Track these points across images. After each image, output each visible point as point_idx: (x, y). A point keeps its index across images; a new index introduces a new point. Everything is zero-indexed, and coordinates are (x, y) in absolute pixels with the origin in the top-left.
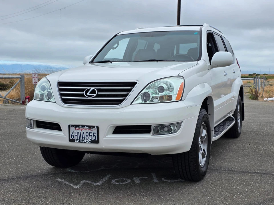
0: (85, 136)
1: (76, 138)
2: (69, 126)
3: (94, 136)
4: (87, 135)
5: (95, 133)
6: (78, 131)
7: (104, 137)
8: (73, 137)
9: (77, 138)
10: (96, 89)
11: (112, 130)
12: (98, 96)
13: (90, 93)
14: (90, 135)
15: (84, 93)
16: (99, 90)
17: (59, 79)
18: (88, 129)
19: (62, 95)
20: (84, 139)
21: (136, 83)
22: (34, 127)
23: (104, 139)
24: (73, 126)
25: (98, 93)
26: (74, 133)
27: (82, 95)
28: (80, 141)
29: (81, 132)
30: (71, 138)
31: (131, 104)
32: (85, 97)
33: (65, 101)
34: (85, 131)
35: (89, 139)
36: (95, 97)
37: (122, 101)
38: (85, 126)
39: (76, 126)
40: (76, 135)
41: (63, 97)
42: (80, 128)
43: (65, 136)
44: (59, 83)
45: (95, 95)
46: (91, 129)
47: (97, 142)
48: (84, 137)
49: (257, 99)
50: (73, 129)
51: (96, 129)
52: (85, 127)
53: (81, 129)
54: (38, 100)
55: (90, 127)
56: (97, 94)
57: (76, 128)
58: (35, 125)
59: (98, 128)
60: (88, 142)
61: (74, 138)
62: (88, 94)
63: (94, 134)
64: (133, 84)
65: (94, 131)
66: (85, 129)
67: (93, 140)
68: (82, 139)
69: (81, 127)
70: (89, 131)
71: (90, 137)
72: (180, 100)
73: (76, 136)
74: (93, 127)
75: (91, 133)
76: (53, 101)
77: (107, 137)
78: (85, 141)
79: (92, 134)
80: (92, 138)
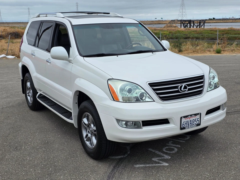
0: (192, 122)
3: (198, 120)
4: (193, 121)
5: (199, 118)
14: (195, 121)
26: (184, 122)
34: (192, 119)
35: (194, 124)
43: (177, 127)
46: (196, 116)
48: (191, 123)
50: (183, 120)
55: (196, 115)
61: (184, 127)
62: (182, 89)
65: (198, 117)
67: (197, 124)
69: (190, 116)
70: (194, 118)
71: (195, 123)
73: (186, 124)
74: (198, 114)
78: (192, 126)
79: (196, 120)
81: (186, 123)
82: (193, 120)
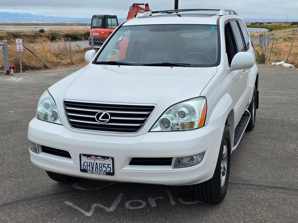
0: (99, 167)
1: (88, 169)
2: (80, 155)
3: (108, 167)
4: (101, 166)
5: (110, 164)
6: (91, 161)
7: (119, 170)
8: (84, 167)
9: (90, 169)
10: (109, 113)
11: (129, 161)
12: (111, 121)
13: (102, 118)
14: (104, 167)
15: (95, 117)
16: (112, 115)
17: (65, 98)
18: (101, 160)
19: (69, 117)
20: (98, 170)
21: (154, 107)
22: (39, 152)
23: (120, 171)
24: (85, 155)
25: (112, 118)
26: (86, 163)
27: (93, 120)
28: (93, 172)
29: (94, 163)
30: (82, 168)
31: (148, 132)
32: (96, 121)
33: (74, 125)
35: (103, 171)
36: (108, 122)
37: (138, 128)
38: (97, 156)
39: (88, 156)
40: (88, 165)
41: (71, 120)
42: (92, 158)
43: (75, 165)
44: (65, 102)
45: (108, 120)
46: (105, 160)
47: (113, 174)
48: (97, 168)
49: (264, 63)
50: (84, 159)
51: (111, 161)
52: (98, 158)
53: (94, 159)
54: (42, 119)
56: (110, 119)
57: (88, 158)
58: (40, 149)
59: (113, 159)
60: (103, 173)
61: (86, 169)
62: (100, 118)
63: (109, 166)
64: (150, 109)
65: (109, 162)
66: (99, 159)
67: (107, 171)
68: (95, 169)
69: (94, 157)
70: (103, 162)
71: (104, 169)
72: (202, 125)
73: (88, 167)
74: (108, 158)
75: (106, 164)
76: (60, 123)
77: (123, 169)
78: (99, 173)
79: (106, 166)
80: (106, 170)
81: (88, 164)
82: (101, 164)
